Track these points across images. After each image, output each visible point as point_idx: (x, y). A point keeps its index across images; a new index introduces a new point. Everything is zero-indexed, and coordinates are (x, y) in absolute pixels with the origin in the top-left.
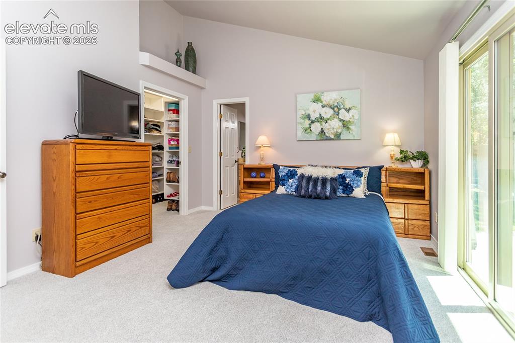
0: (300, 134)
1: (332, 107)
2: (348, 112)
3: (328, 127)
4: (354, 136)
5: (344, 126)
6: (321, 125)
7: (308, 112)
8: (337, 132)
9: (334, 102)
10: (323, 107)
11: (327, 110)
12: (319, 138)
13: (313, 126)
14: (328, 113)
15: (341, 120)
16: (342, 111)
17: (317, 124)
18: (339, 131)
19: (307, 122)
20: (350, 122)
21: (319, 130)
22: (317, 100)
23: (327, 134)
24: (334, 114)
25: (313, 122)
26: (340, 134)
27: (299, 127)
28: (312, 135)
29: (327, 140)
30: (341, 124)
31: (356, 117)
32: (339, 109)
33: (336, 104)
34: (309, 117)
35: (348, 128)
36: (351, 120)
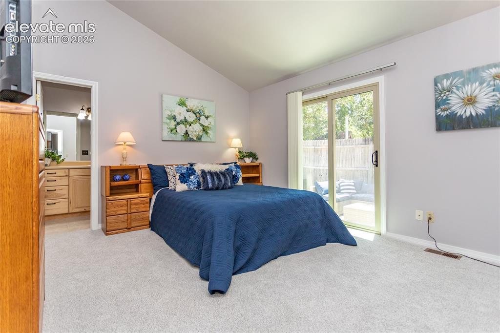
0: (166, 134)
1: (195, 112)
2: (207, 119)
3: (192, 130)
4: (211, 139)
5: (204, 130)
6: (186, 127)
7: (173, 114)
8: (199, 135)
9: (196, 109)
10: (187, 111)
11: (191, 114)
12: (184, 139)
13: (178, 127)
14: (191, 117)
15: (202, 125)
16: (203, 118)
17: (182, 126)
18: (201, 134)
19: (173, 123)
20: (208, 127)
21: (184, 132)
22: (182, 104)
23: (190, 136)
24: (196, 119)
25: (178, 124)
26: (201, 136)
27: (165, 127)
28: (178, 135)
29: (190, 141)
30: (201, 128)
31: (213, 123)
32: (201, 116)
33: (198, 111)
34: (174, 118)
35: (207, 133)
36: (209, 126)
